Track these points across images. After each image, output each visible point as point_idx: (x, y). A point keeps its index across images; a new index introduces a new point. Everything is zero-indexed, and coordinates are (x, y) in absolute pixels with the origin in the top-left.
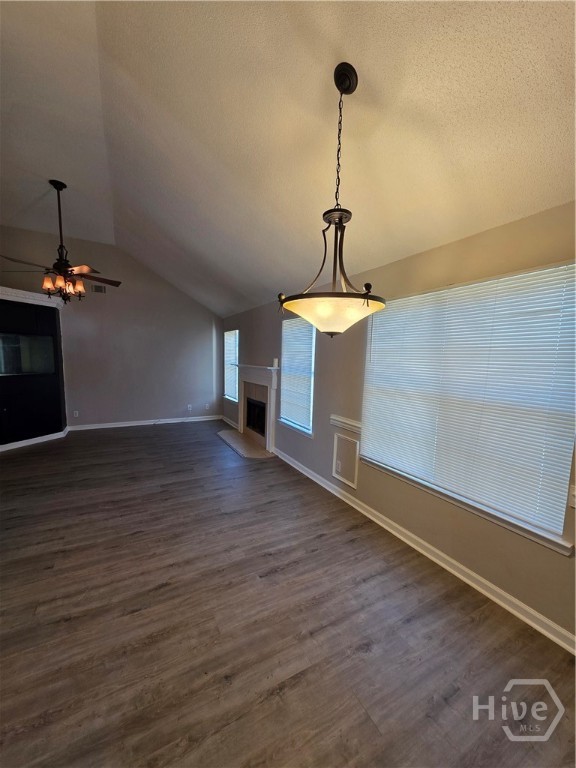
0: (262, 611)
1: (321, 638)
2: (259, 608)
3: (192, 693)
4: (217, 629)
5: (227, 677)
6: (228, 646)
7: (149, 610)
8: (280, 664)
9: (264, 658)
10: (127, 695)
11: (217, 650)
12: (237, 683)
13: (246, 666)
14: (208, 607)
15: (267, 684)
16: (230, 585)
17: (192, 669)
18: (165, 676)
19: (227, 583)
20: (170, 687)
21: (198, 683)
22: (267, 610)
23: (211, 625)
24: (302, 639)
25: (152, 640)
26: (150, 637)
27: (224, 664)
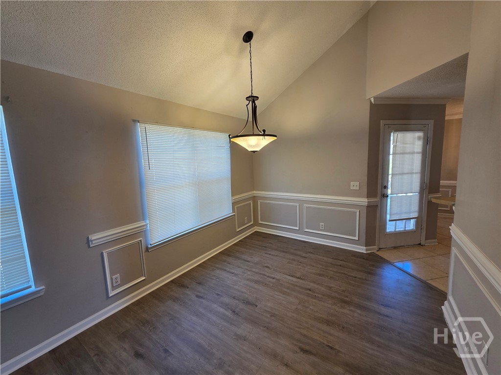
0: (276, 295)
1: (273, 276)
2: (276, 297)
3: (324, 295)
4: (299, 304)
5: (310, 290)
6: (302, 296)
7: (322, 341)
8: (292, 281)
9: (294, 285)
10: (346, 311)
11: (306, 298)
12: (309, 287)
13: (302, 288)
14: (293, 315)
15: (301, 281)
16: (273, 315)
17: (319, 300)
18: (330, 306)
19: (273, 318)
20: (330, 302)
21: (320, 296)
22: (274, 294)
23: (299, 307)
24: (278, 280)
25: (328, 323)
26: (328, 325)
27: (307, 293)
